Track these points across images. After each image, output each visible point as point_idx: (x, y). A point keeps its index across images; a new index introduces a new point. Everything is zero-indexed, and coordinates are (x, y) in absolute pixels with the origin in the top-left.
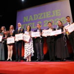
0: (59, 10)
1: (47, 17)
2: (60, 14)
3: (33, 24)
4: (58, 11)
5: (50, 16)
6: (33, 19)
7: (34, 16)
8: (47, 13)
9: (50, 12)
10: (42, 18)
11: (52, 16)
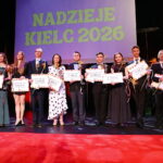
0: (113, 9)
1: (87, 20)
2: (113, 19)
3: (56, 32)
4: (110, 12)
5: (92, 20)
6: (56, 21)
7: (58, 14)
8: (86, 11)
9: (93, 10)
10: (75, 22)
11: (97, 20)
